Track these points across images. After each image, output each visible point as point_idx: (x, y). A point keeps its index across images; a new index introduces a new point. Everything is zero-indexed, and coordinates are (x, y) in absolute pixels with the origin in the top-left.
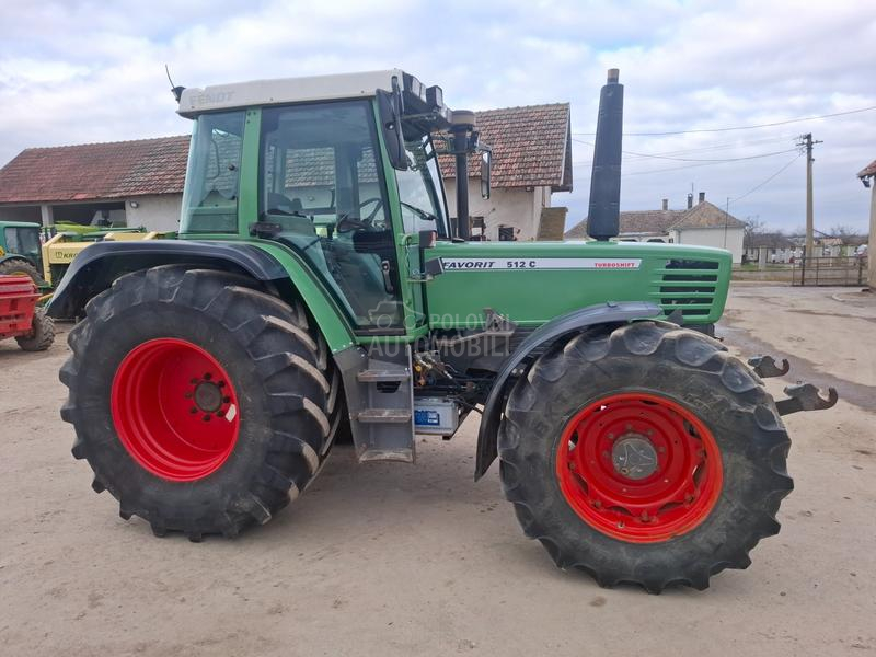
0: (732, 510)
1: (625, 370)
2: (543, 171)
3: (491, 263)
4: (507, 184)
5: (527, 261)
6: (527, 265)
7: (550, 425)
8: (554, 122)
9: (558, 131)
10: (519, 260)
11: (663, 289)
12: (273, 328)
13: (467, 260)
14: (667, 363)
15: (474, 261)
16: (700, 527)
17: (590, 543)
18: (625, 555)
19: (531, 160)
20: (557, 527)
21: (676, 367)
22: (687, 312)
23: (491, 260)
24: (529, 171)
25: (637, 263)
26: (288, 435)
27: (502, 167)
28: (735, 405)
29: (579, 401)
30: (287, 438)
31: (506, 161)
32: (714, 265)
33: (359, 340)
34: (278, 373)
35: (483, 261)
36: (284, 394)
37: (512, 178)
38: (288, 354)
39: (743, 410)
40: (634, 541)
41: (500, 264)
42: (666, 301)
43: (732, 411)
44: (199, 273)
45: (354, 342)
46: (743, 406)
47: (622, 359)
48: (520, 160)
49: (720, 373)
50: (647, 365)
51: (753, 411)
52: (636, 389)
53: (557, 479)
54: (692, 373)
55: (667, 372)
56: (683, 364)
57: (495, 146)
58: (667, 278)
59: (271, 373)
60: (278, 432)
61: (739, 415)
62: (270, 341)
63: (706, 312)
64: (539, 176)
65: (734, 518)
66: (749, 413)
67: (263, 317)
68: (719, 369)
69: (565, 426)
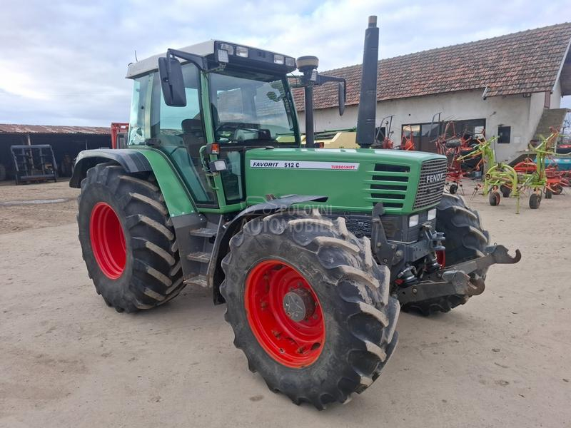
0: (330, 356)
1: (269, 243)
2: (539, 80)
4: (505, 93)
6: (295, 166)
7: (239, 275)
8: (559, 39)
9: (561, 46)
10: (291, 162)
12: (135, 200)
14: (289, 242)
15: (269, 162)
16: (314, 364)
17: (261, 358)
18: (276, 371)
19: (530, 72)
20: (245, 343)
21: (293, 245)
23: (277, 162)
24: (526, 81)
25: (357, 166)
26: (141, 261)
27: (504, 79)
28: (325, 277)
29: (251, 262)
30: (140, 263)
31: (508, 75)
32: (407, 169)
33: (199, 210)
34: (135, 226)
35: (273, 162)
36: (138, 238)
37: (510, 88)
38: (139, 215)
39: (330, 282)
40: (283, 364)
41: (281, 164)
43: (324, 282)
44: (111, 168)
45: (196, 210)
46: (331, 279)
47: (267, 236)
48: (520, 73)
49: (317, 253)
50: (279, 241)
51: (336, 284)
52: (277, 258)
53: (246, 311)
54: (302, 250)
55: (289, 248)
56: (297, 244)
57: (502, 63)
59: (132, 226)
60: (137, 259)
61: (328, 286)
62: (133, 207)
63: (400, 205)
64: (534, 85)
65: (330, 363)
66: (334, 285)
67: (130, 193)
68: (316, 250)
69: (247, 276)
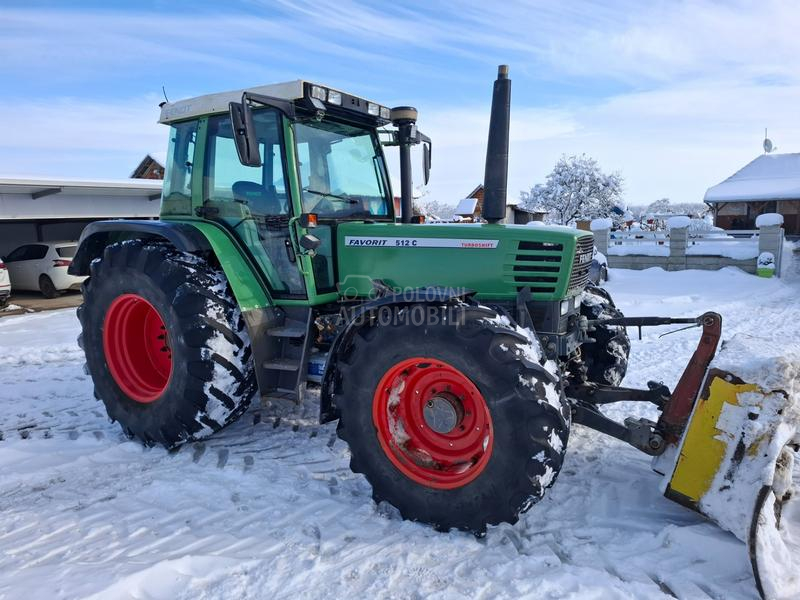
3: (384, 241)
5: (411, 240)
11: (517, 268)
13: (367, 239)
22: (534, 290)
42: (518, 279)
58: (519, 258)
